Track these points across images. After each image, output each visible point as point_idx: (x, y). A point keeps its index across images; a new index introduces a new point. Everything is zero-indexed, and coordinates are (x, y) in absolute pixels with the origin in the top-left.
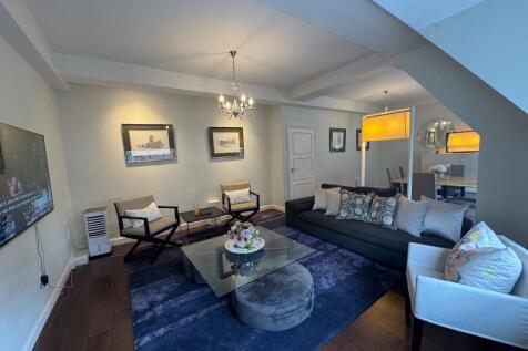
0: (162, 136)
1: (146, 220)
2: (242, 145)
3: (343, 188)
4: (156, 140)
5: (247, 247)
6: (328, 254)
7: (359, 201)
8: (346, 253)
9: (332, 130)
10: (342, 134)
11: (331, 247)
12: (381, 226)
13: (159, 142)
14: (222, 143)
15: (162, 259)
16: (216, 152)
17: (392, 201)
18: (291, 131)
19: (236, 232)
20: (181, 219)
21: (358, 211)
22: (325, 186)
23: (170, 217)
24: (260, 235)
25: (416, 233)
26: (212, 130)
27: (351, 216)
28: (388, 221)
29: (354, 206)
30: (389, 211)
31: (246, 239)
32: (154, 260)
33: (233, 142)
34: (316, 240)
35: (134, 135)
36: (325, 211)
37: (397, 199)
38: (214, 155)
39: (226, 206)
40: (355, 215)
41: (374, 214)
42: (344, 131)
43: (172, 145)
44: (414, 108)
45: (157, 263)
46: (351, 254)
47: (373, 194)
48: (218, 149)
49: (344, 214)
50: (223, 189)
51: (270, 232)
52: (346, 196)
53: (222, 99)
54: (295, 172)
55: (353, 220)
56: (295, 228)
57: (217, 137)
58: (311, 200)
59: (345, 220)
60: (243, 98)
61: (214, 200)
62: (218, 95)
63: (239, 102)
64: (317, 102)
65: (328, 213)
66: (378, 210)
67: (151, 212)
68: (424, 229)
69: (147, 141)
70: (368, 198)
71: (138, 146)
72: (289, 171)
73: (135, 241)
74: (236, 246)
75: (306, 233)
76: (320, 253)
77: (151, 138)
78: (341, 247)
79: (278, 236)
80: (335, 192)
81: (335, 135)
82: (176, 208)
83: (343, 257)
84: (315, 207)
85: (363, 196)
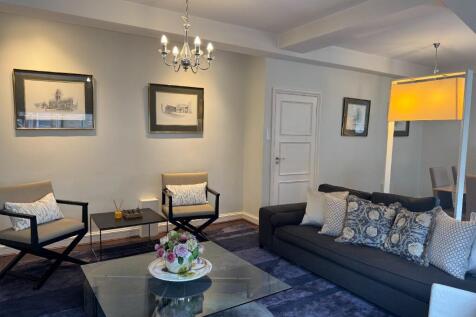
0: (75, 91)
1: (33, 219)
2: (201, 115)
3: (352, 192)
4: (64, 96)
5: (182, 273)
6: (317, 296)
7: (374, 216)
8: (346, 297)
9: (347, 101)
10: (363, 109)
11: (323, 286)
12: (404, 258)
13: (70, 101)
14: (170, 109)
15: (54, 283)
16: (159, 122)
17: (425, 219)
18: (279, 98)
19: (167, 247)
20: (92, 223)
21: (372, 231)
22: (324, 188)
23: (73, 218)
24: (206, 255)
25: (458, 272)
26: (154, 89)
27: (361, 239)
28: (416, 250)
29: (366, 222)
30: (419, 234)
31: (181, 260)
32: (40, 283)
33: (187, 109)
34: (302, 273)
35: (31, 87)
36: (319, 227)
37: (434, 216)
38: (155, 128)
39: (167, 209)
40: (366, 236)
41: (395, 238)
42: (368, 103)
43: (90, 108)
44: (471, 73)
45: (45, 288)
46: (354, 300)
47: (397, 205)
48: (163, 119)
49: (348, 235)
50: (165, 180)
51: (230, 254)
52: (354, 205)
53: (164, 40)
54: (282, 163)
55: (363, 246)
56: (273, 252)
57: (163, 99)
58: (300, 209)
59: (350, 244)
60: (198, 41)
61: (149, 198)
62: (160, 34)
63: (192, 46)
64: (322, 55)
65: (324, 231)
66: (403, 231)
67: (45, 208)
68: (471, 267)
69: (52, 98)
70: (389, 212)
71: (37, 105)
72: (272, 161)
73: (18, 252)
74: (166, 270)
75: (288, 260)
76: (303, 295)
77: (58, 95)
78: (340, 287)
79: (242, 262)
80: (338, 199)
81: (352, 109)
82: (85, 206)
83: (339, 303)
84: (306, 220)
85: (383, 208)
